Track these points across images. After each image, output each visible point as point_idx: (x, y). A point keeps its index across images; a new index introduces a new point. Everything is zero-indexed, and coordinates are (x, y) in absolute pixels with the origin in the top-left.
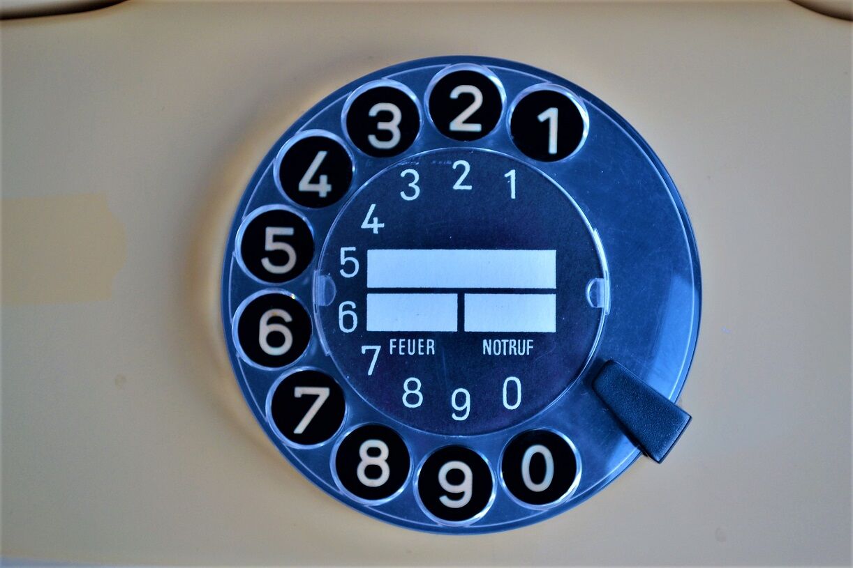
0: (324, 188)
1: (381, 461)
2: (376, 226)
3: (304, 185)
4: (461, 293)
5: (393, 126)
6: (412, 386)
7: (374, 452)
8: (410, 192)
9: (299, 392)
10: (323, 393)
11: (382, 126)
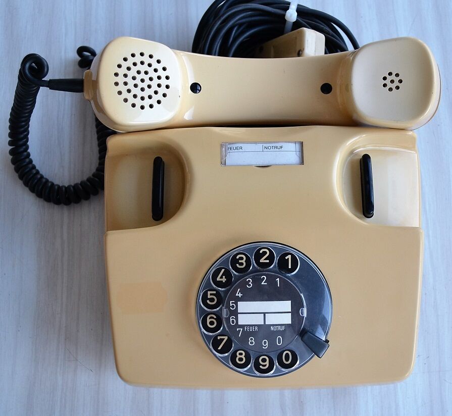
0: (224, 280)
1: (243, 356)
2: (240, 295)
3: (218, 279)
4: (264, 313)
5: (243, 261)
6: (252, 339)
7: (241, 354)
8: (250, 285)
9: (219, 338)
10: (226, 338)
11: (240, 261)
